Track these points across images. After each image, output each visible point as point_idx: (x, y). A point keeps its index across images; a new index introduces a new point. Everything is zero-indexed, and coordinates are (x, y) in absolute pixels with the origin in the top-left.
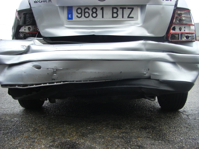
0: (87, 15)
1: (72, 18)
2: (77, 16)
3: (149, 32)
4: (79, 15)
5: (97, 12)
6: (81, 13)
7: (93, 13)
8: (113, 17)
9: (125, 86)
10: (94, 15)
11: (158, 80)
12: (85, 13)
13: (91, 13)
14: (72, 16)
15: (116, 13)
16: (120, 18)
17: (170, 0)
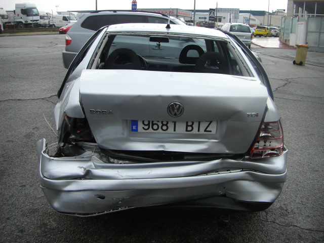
0: (155, 127)
1: (137, 130)
2: (143, 128)
3: (228, 149)
4: (146, 127)
5: (168, 125)
6: (148, 125)
7: (163, 125)
8: (187, 131)
9: (197, 206)
10: (165, 128)
11: (234, 200)
12: (153, 124)
13: (160, 125)
14: (137, 128)
15: (191, 126)
16: (195, 131)
17: (257, 115)
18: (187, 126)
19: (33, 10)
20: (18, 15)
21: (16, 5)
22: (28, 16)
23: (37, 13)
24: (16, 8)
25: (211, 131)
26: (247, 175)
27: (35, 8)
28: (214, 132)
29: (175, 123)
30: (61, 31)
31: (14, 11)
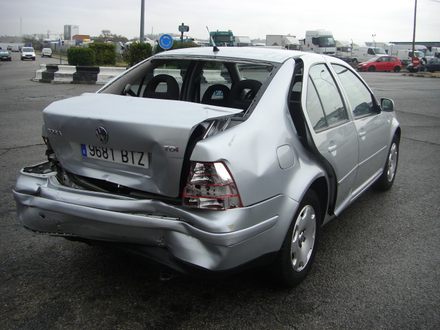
0: (99, 153)
1: (86, 155)
2: (90, 153)
4: (93, 153)
5: (107, 152)
6: (94, 150)
8: (123, 161)
10: (105, 155)
12: (97, 150)
13: (102, 151)
14: (86, 152)
15: (126, 156)
16: (130, 163)
17: (177, 150)
18: (123, 156)
19: (329, 39)
20: (308, 45)
21: (307, 32)
22: (320, 46)
23: (332, 43)
24: (307, 36)
25: (143, 165)
26: (182, 226)
27: (331, 37)
28: (146, 166)
29: (112, 151)
30: (359, 67)
31: (304, 40)
